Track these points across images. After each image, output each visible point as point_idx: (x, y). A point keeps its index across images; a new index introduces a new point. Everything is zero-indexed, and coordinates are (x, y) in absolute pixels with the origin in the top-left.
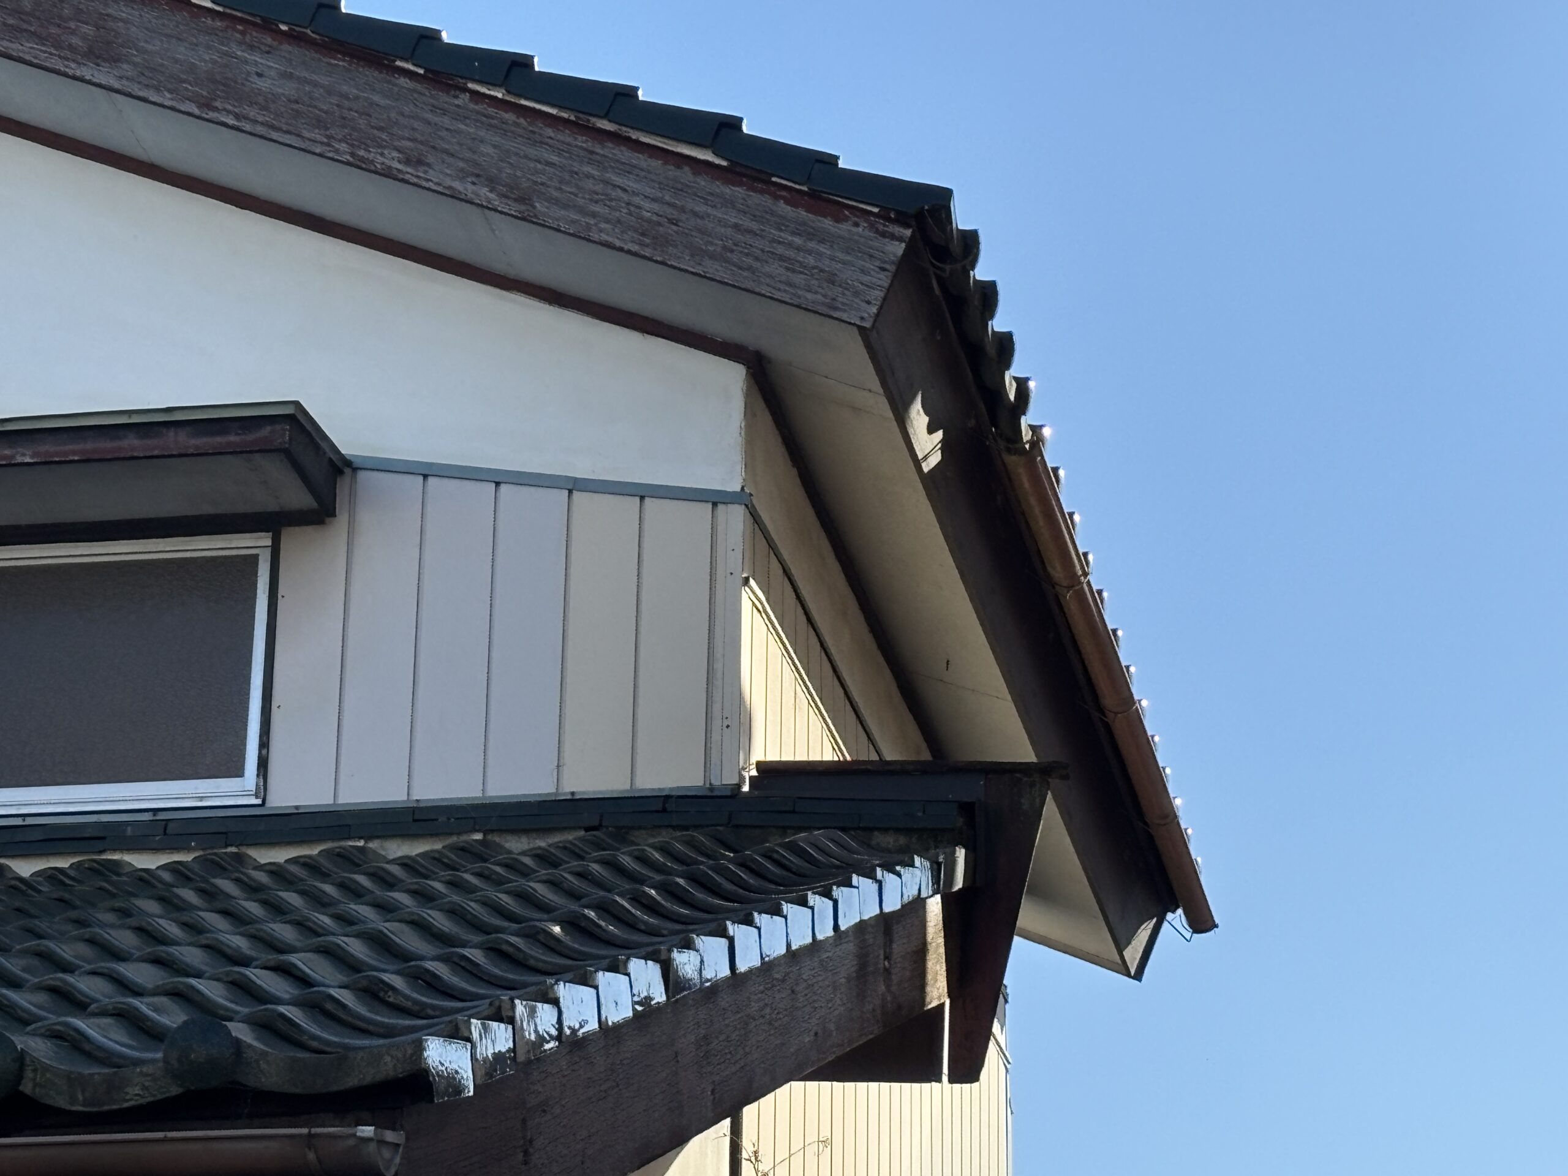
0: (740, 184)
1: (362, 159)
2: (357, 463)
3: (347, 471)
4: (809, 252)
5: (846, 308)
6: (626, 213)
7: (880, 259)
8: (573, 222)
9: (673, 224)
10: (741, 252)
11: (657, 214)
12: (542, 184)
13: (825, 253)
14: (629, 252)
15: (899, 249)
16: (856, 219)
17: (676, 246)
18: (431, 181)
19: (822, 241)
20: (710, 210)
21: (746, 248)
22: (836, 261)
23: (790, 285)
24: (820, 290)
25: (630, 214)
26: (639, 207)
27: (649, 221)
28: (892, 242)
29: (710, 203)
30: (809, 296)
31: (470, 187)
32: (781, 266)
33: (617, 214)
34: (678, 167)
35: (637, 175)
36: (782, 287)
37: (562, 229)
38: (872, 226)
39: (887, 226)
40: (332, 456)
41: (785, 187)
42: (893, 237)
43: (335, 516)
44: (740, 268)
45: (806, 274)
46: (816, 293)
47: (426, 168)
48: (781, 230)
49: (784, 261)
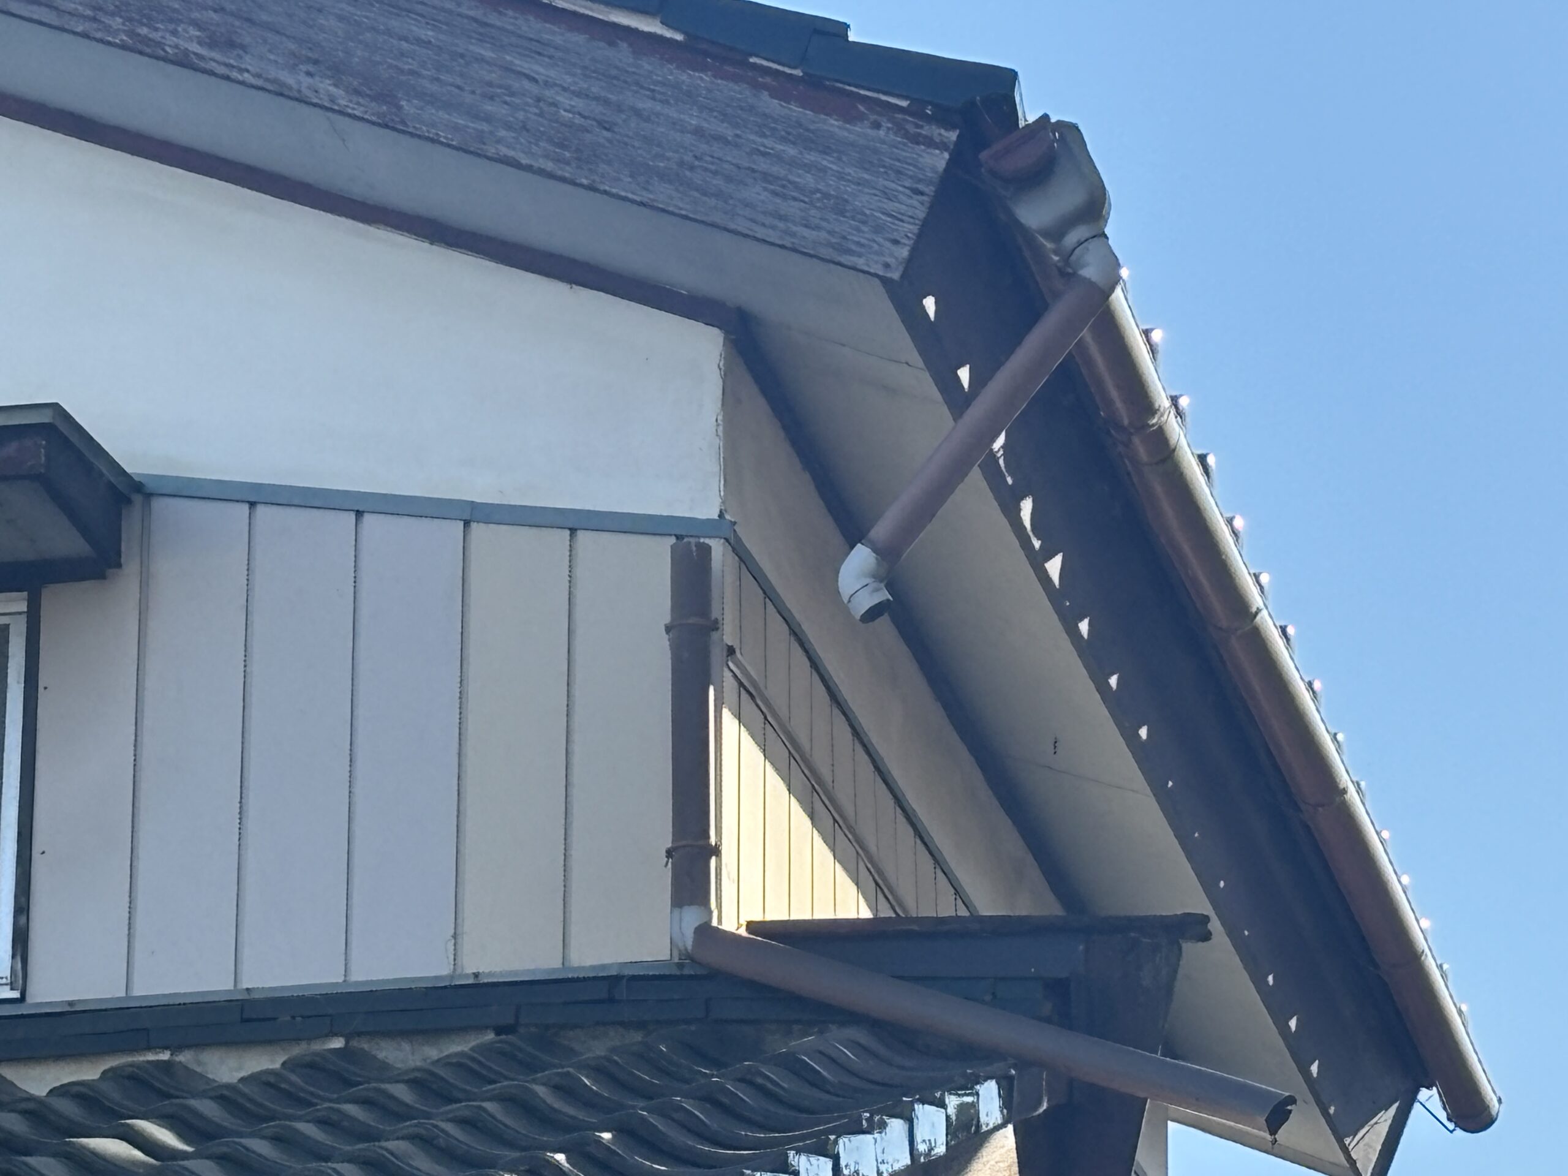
0: (704, 68)
1: (146, 40)
2: (151, 486)
3: (137, 499)
4: (808, 167)
5: (863, 250)
6: (535, 114)
7: (911, 177)
8: (456, 128)
9: (605, 129)
10: (706, 170)
11: (580, 114)
12: (412, 72)
13: (831, 169)
14: (541, 172)
15: (939, 160)
16: (875, 117)
17: (609, 163)
18: (248, 71)
19: (826, 151)
20: (658, 107)
21: (712, 163)
22: (849, 181)
23: (782, 218)
24: (824, 224)
25: (541, 115)
26: (554, 104)
27: (570, 125)
28: (929, 150)
29: (658, 96)
30: (806, 232)
31: (307, 81)
32: (765, 189)
33: (521, 115)
34: (611, 44)
35: (550, 57)
36: (768, 221)
37: (442, 139)
38: (899, 128)
39: (921, 127)
40: (112, 479)
41: (767, 71)
42: (930, 143)
43: (119, 565)
44: (705, 194)
45: (805, 202)
46: (818, 228)
47: (241, 52)
48: (764, 136)
49: (770, 183)
